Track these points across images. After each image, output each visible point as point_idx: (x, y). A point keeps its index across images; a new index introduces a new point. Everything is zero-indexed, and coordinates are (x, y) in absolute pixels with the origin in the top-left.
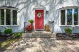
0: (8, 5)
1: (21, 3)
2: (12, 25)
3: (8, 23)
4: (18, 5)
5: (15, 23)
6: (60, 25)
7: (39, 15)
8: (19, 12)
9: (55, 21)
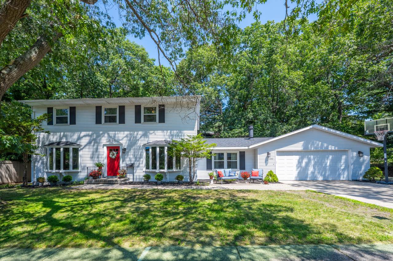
0: (64, 140)
1: (85, 136)
2: (71, 170)
3: (66, 167)
4: (79, 138)
5: (76, 166)
6: (144, 169)
7: (113, 154)
8: (82, 149)
9: (136, 164)
